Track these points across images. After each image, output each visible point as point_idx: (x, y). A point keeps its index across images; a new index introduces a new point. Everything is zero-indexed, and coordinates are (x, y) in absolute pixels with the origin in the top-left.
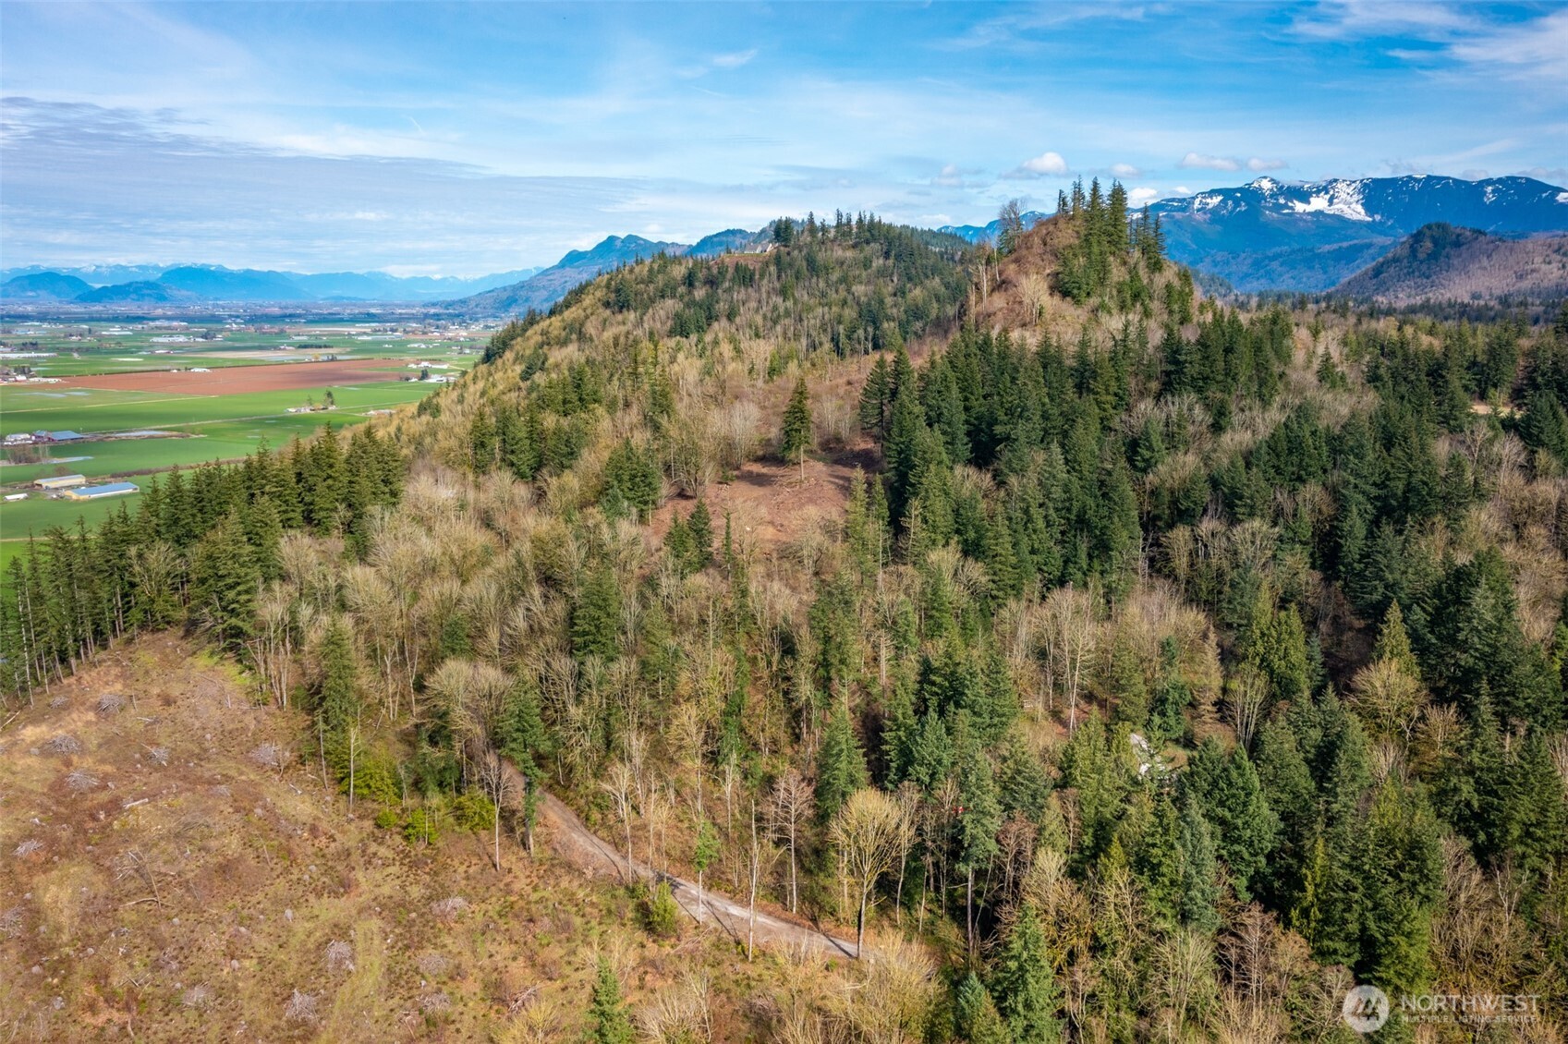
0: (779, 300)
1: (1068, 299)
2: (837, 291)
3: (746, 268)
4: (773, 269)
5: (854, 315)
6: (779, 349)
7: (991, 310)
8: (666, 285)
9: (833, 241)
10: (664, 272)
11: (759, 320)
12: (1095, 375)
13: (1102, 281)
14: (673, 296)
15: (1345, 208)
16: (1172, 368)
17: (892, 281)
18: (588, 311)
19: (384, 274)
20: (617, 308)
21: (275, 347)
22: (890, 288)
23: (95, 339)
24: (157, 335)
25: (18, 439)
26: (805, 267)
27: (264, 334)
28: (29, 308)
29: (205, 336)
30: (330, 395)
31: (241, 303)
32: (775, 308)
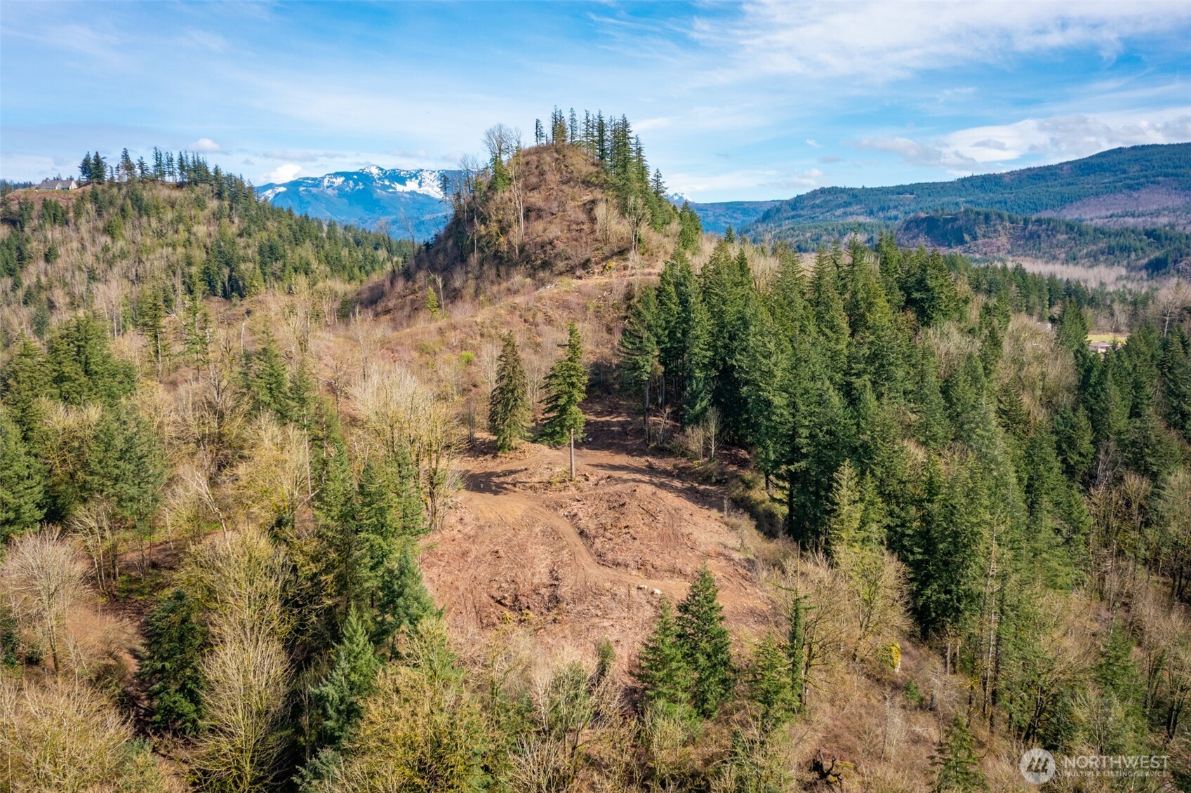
0: (108, 240)
2: (176, 232)
3: (56, 206)
4: (89, 206)
5: (205, 256)
11: (88, 260)
15: (430, 189)
17: (233, 222)
22: (234, 229)
26: (130, 206)
32: (107, 248)
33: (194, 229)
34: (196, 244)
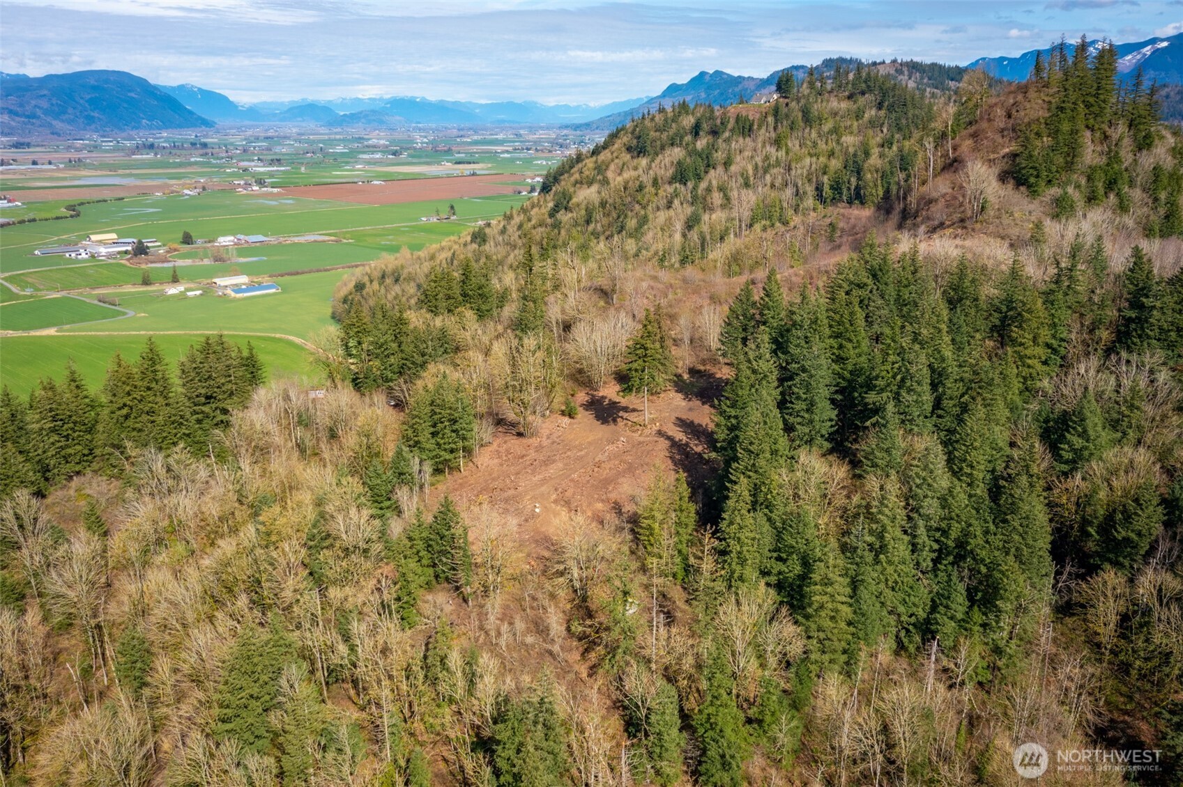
1: (1022, 188)
4: (770, 119)
7: (934, 195)
8: (676, 134)
9: (830, 92)
10: (678, 121)
12: (1019, 319)
13: (1069, 166)
14: (680, 144)
16: (1132, 314)
17: (882, 131)
18: (615, 154)
19: (536, 103)
20: (635, 154)
21: (439, 163)
22: (879, 139)
23: (321, 156)
24: (364, 153)
25: (226, 240)
26: (800, 118)
27: (436, 152)
28: (294, 130)
29: (394, 154)
30: (452, 207)
31: (434, 126)
32: (767, 158)
33: (844, 139)
34: (836, 155)
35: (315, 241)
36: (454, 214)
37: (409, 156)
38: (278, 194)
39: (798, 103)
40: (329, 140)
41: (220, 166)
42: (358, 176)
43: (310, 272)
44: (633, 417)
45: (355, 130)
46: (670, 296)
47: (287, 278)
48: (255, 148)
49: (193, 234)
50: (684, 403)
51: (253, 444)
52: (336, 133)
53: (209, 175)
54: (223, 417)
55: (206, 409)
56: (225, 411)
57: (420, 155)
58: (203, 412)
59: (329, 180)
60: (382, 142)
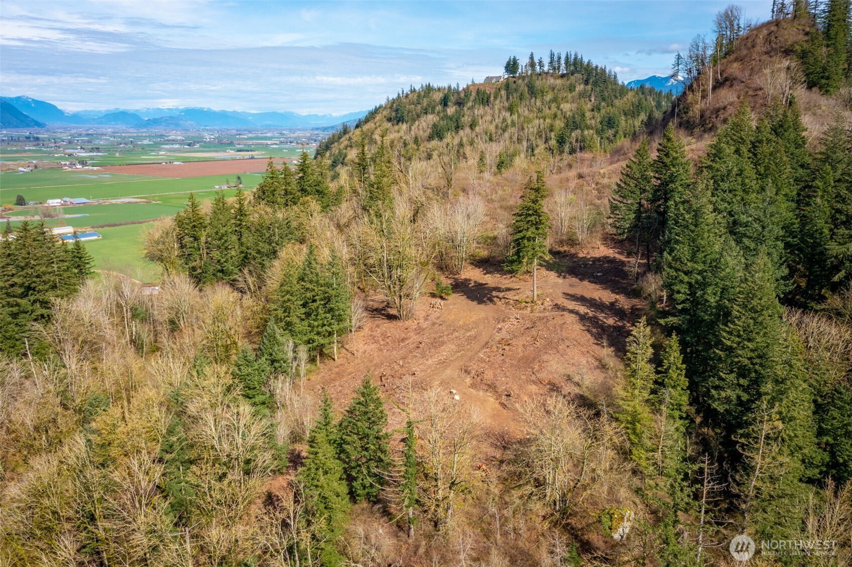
0: (508, 115)
1: (814, 89)
2: (550, 108)
3: (484, 92)
4: (503, 92)
5: (563, 125)
6: (507, 148)
8: (428, 105)
9: (547, 73)
10: (428, 97)
11: (492, 128)
14: (433, 112)
17: (591, 101)
18: (378, 124)
19: (293, 113)
20: (395, 122)
21: (225, 151)
22: (589, 106)
23: (132, 146)
24: (167, 144)
25: (55, 202)
26: (526, 91)
27: (222, 143)
28: (109, 130)
29: (189, 145)
30: (239, 178)
31: (218, 128)
32: (504, 120)
33: (562, 106)
34: (559, 117)
35: (130, 202)
36: (240, 183)
37: (201, 146)
38: (98, 171)
39: (523, 80)
40: (138, 136)
41: (50, 153)
42: (162, 159)
43: (126, 224)
44: (510, 295)
45: (158, 130)
46: (500, 192)
47: (106, 229)
48: (78, 140)
49: (26, 199)
50: (560, 281)
51: (80, 339)
52: (142, 132)
53: (41, 159)
54: (44, 311)
55: (23, 302)
56: (45, 304)
57: (208, 146)
58: (18, 305)
59: (139, 162)
60: (179, 138)
